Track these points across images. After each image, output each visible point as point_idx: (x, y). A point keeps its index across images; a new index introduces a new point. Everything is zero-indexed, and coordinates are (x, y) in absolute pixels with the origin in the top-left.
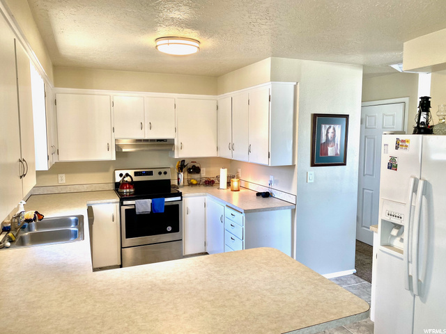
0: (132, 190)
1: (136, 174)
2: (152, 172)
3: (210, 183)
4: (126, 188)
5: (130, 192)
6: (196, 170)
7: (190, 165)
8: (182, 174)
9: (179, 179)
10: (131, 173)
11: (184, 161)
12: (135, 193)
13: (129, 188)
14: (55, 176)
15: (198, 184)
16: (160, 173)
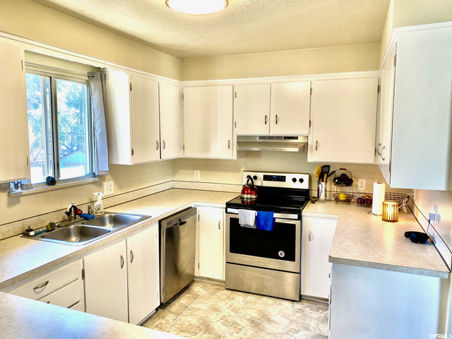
0: (254, 197)
1: (266, 178)
2: (285, 177)
3: (366, 202)
4: (247, 194)
5: (251, 199)
6: (345, 180)
7: (339, 174)
8: (323, 184)
9: (318, 190)
10: (261, 176)
11: (329, 166)
12: (257, 200)
13: (251, 194)
14: (191, 172)
15: (348, 201)
16: (294, 180)
